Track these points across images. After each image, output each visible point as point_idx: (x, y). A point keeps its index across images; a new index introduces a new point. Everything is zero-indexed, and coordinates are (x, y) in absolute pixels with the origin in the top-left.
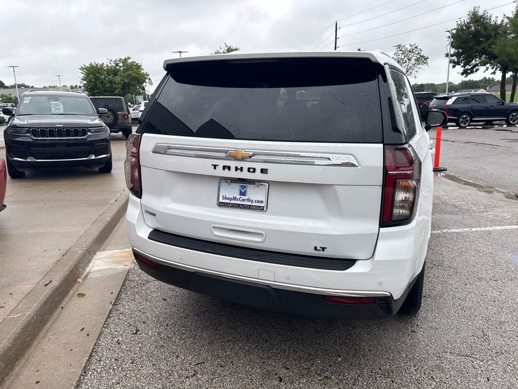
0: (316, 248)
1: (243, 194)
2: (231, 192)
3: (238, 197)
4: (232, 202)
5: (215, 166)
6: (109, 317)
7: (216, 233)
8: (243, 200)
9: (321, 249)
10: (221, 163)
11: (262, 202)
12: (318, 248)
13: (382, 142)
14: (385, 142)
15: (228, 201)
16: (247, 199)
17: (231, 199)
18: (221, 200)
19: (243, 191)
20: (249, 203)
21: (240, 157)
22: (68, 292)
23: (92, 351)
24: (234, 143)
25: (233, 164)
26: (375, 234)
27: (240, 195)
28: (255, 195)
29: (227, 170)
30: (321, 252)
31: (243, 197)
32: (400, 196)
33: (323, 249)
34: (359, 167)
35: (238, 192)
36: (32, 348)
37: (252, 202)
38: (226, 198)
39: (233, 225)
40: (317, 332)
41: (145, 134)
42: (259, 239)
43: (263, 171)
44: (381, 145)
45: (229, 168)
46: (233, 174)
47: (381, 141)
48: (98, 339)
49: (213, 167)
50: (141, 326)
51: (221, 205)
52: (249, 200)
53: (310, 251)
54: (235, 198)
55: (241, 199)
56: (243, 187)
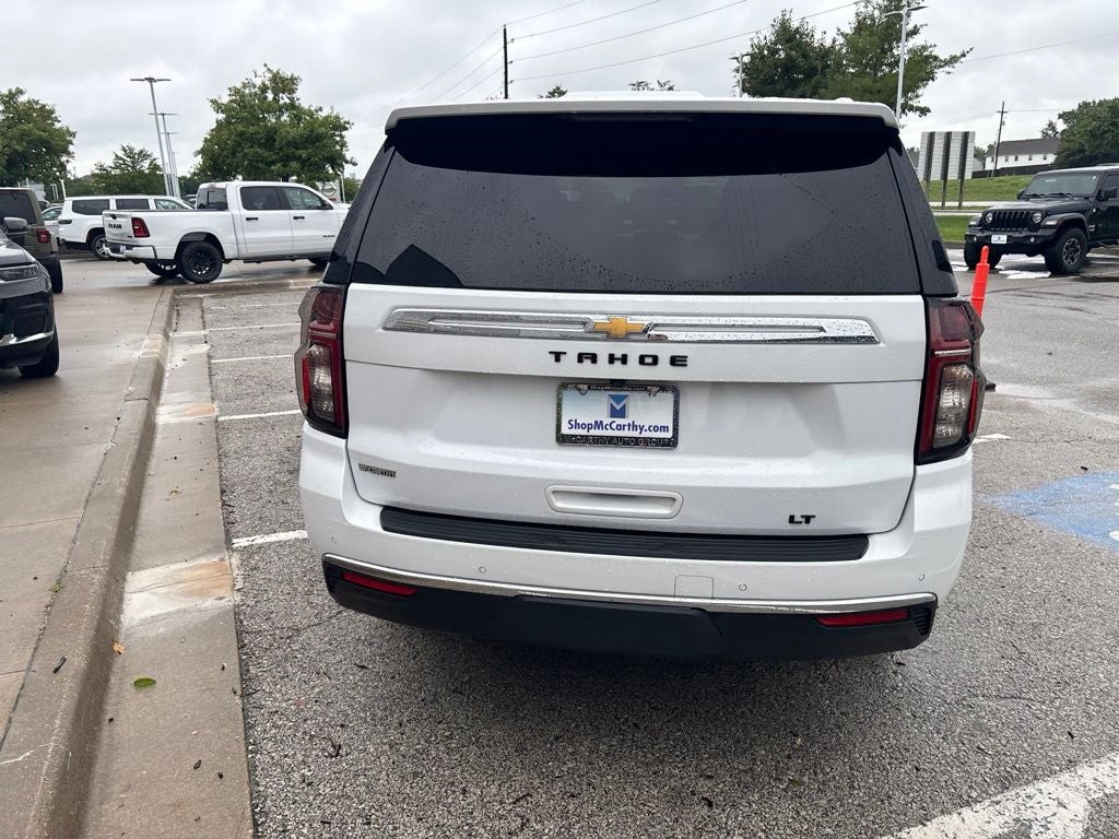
0: (792, 519)
1: (615, 413)
2: (587, 412)
3: (607, 421)
4: (593, 432)
5: (558, 356)
6: (248, 727)
7: (560, 504)
8: (620, 427)
9: (803, 520)
10: (573, 348)
11: (665, 428)
12: (797, 519)
13: (920, 292)
14: (926, 292)
15: (584, 432)
16: (629, 425)
17: (589, 427)
18: (565, 430)
19: (618, 407)
20: (636, 434)
21: (621, 332)
23: (254, 814)
24: (603, 302)
25: (603, 349)
26: (908, 478)
27: (612, 417)
28: (650, 414)
29: (587, 362)
30: (804, 526)
31: (619, 421)
32: (951, 399)
33: (808, 519)
37: (641, 430)
38: (577, 425)
39: (603, 485)
40: (725, 693)
41: (354, 287)
44: (919, 299)
45: (593, 358)
46: (603, 371)
47: (918, 289)
48: (253, 783)
49: (553, 357)
50: (341, 737)
52: (634, 427)
54: (599, 425)
55: (614, 426)
56: (618, 399)
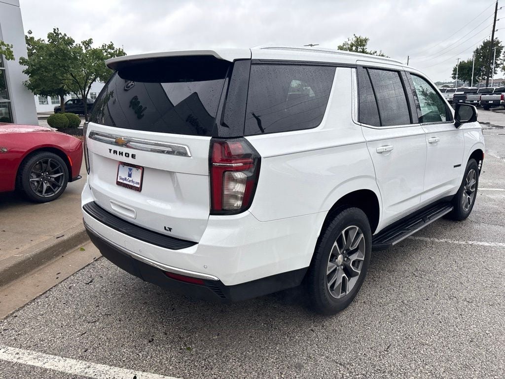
22: (76, 246)
34: (192, 157)
35: (127, 174)
36: (18, 280)
42: (132, 216)
43: (133, 156)
51: (119, 183)
53: (161, 230)
